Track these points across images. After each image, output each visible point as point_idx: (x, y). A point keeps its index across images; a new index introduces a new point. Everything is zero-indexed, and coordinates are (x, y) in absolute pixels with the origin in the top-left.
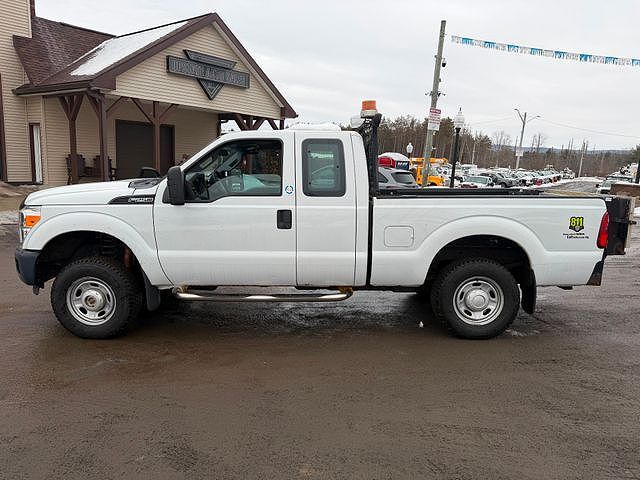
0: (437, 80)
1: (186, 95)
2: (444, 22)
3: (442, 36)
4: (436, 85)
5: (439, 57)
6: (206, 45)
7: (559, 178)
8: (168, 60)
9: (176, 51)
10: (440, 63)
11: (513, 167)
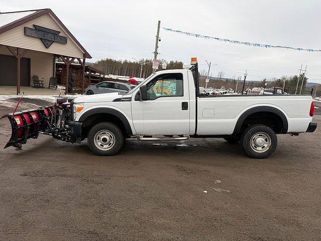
0: (157, 47)
1: (35, 45)
2: (159, 22)
3: (159, 28)
4: (156, 49)
5: (157, 37)
6: (44, 23)
7: (226, 93)
8: (25, 29)
9: (30, 25)
10: (158, 39)
11: (205, 87)
